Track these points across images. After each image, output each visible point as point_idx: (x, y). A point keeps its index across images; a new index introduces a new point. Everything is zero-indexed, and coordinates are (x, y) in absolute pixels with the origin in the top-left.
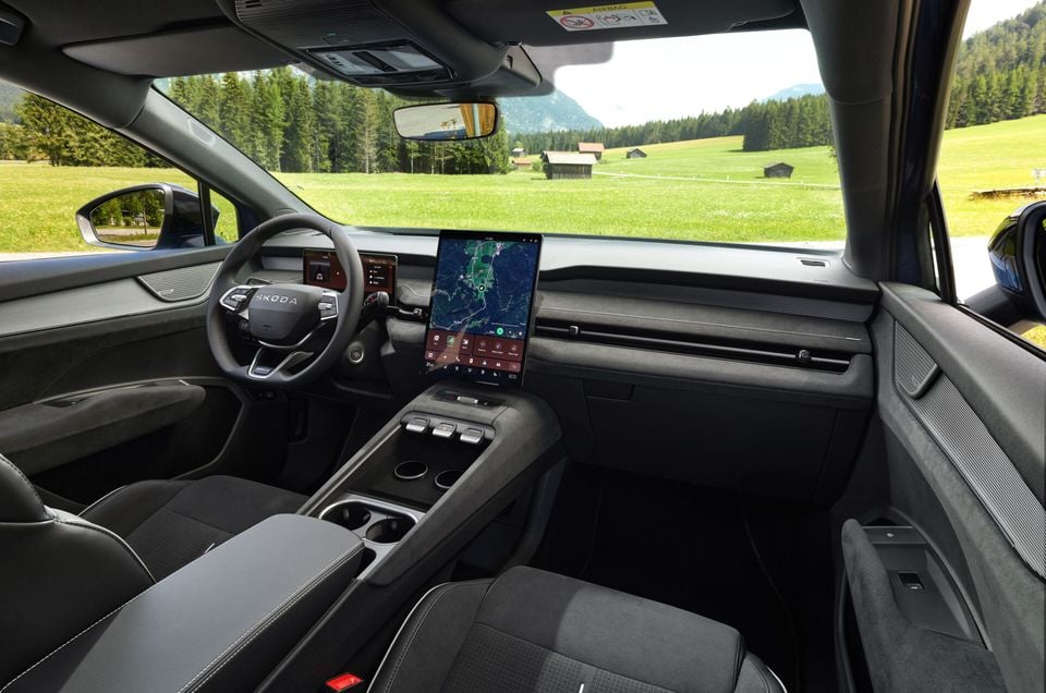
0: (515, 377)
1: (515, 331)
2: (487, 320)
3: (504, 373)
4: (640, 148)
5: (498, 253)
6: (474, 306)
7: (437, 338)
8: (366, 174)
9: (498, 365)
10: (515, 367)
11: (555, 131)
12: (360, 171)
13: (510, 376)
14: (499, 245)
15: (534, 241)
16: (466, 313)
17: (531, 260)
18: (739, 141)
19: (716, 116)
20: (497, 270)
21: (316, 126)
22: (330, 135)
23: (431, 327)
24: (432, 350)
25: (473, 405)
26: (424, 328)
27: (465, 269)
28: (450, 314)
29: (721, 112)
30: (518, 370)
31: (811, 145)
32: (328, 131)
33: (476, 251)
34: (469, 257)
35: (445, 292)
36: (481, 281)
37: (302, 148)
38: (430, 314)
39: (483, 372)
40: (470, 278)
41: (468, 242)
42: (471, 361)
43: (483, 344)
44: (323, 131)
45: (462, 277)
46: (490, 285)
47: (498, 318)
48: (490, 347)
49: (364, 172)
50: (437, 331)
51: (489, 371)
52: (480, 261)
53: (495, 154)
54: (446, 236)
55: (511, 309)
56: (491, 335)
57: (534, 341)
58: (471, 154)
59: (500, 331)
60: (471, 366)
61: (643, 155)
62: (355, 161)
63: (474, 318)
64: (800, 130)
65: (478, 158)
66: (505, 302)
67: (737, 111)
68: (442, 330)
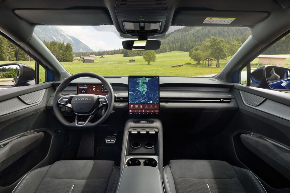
0: (157, 114)
1: (156, 101)
2: (147, 100)
3: (154, 113)
4: (103, 56)
5: (147, 81)
6: (142, 96)
7: (132, 106)
8: (29, 62)
9: (152, 111)
10: (157, 111)
11: (83, 52)
12: (27, 61)
13: (156, 114)
14: (147, 79)
15: (157, 78)
16: (140, 98)
17: (157, 82)
18: (122, 55)
19: (117, 50)
20: (148, 86)
21: (9, 47)
22: (15, 50)
23: (130, 103)
24: (131, 110)
25: (146, 123)
26: (127, 104)
27: (138, 86)
28: (135, 99)
29: (118, 49)
30: (158, 112)
31: (136, 56)
32: (14, 48)
33: (141, 81)
34: (139, 83)
35: (133, 93)
36: (143, 89)
37: (4, 53)
38: (129, 100)
39: (148, 114)
40: (140, 89)
41: (138, 79)
42: (144, 111)
43: (147, 106)
44: (12, 48)
45: (137, 88)
46: (146, 90)
47: (150, 99)
48: (149, 106)
49: (29, 61)
50: (131, 104)
51: (150, 113)
52: (142, 84)
53: (70, 57)
54: (130, 77)
55: (154, 96)
56: (149, 103)
57: (161, 104)
58: (63, 57)
59: (151, 102)
60: (144, 113)
61: (104, 57)
62: (25, 58)
63: (143, 99)
64: (133, 53)
65: (65, 58)
66: (151, 94)
67: (121, 49)
68: (133, 103)
